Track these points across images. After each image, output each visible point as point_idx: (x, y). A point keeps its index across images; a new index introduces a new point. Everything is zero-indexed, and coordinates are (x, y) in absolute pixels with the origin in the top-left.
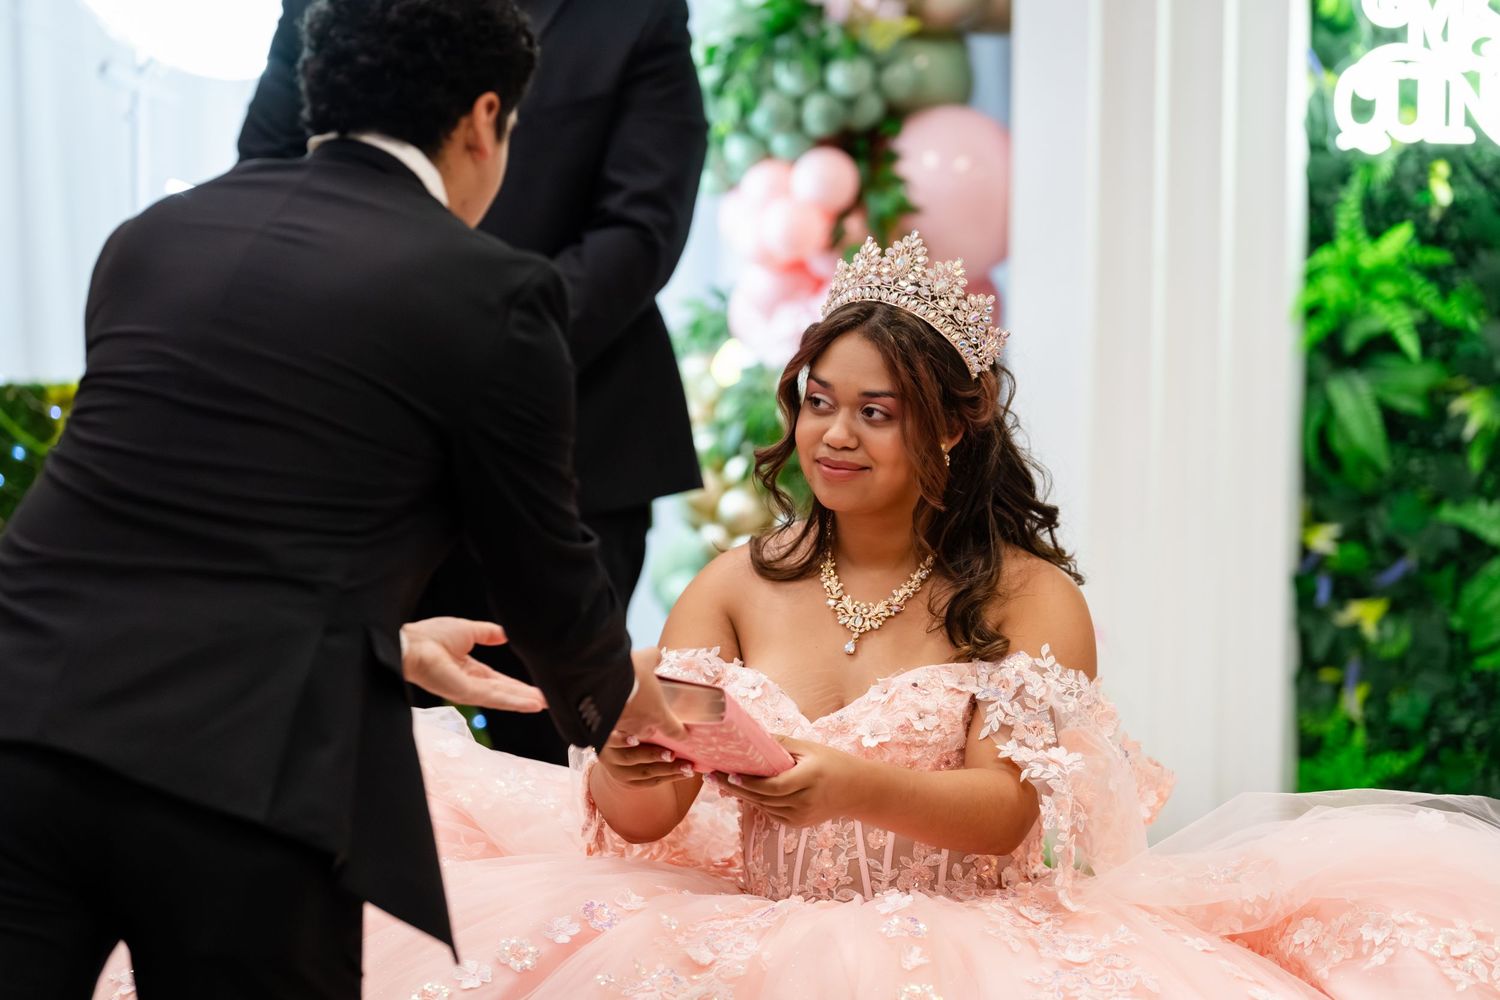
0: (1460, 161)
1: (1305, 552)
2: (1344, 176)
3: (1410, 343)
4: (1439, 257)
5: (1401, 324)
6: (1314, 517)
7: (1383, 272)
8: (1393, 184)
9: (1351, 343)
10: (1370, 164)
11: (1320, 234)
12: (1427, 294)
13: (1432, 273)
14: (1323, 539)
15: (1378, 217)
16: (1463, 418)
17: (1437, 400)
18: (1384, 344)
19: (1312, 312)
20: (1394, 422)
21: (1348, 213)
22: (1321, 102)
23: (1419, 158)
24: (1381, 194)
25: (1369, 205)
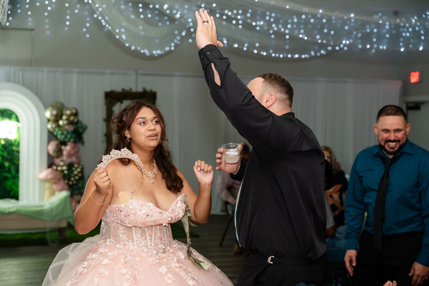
4: (2, 149)
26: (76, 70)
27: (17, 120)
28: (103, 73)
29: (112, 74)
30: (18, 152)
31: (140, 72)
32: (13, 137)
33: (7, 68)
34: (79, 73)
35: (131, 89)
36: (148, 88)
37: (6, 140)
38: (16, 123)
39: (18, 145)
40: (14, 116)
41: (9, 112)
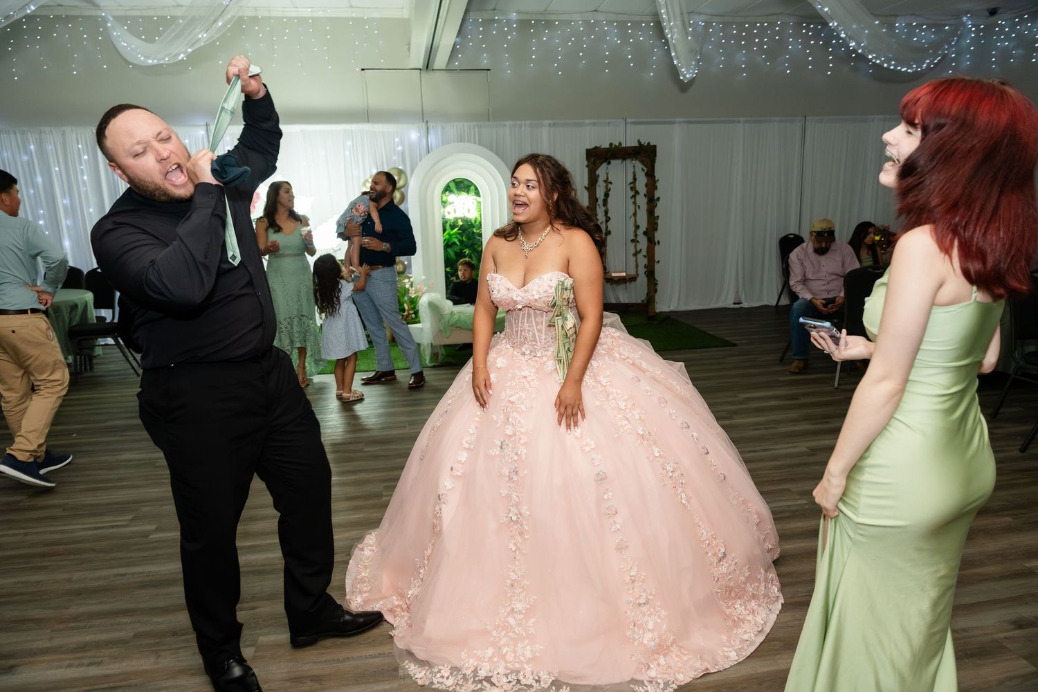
0: (463, 220)
1: (446, 271)
2: (447, 222)
3: (458, 243)
4: (460, 232)
5: (456, 240)
6: (446, 267)
7: (453, 234)
8: (453, 222)
9: (450, 244)
10: (450, 220)
11: (444, 230)
12: (459, 237)
13: (459, 234)
14: (448, 269)
15: (453, 227)
16: (465, 252)
17: (461, 250)
18: (455, 243)
19: (445, 240)
20: (456, 253)
21: (448, 227)
22: (444, 212)
23: (456, 219)
24: (452, 224)
25: (450, 225)
26: (546, 122)
27: (478, 194)
28: (581, 125)
29: (594, 124)
30: (480, 235)
31: (629, 120)
32: (472, 215)
33: (460, 124)
34: (550, 125)
35: (620, 144)
36: (644, 141)
37: (465, 220)
38: (475, 197)
39: (480, 227)
40: (472, 188)
41: (466, 183)
